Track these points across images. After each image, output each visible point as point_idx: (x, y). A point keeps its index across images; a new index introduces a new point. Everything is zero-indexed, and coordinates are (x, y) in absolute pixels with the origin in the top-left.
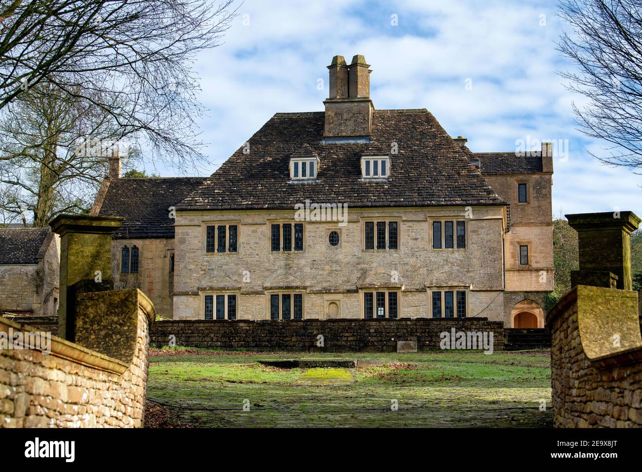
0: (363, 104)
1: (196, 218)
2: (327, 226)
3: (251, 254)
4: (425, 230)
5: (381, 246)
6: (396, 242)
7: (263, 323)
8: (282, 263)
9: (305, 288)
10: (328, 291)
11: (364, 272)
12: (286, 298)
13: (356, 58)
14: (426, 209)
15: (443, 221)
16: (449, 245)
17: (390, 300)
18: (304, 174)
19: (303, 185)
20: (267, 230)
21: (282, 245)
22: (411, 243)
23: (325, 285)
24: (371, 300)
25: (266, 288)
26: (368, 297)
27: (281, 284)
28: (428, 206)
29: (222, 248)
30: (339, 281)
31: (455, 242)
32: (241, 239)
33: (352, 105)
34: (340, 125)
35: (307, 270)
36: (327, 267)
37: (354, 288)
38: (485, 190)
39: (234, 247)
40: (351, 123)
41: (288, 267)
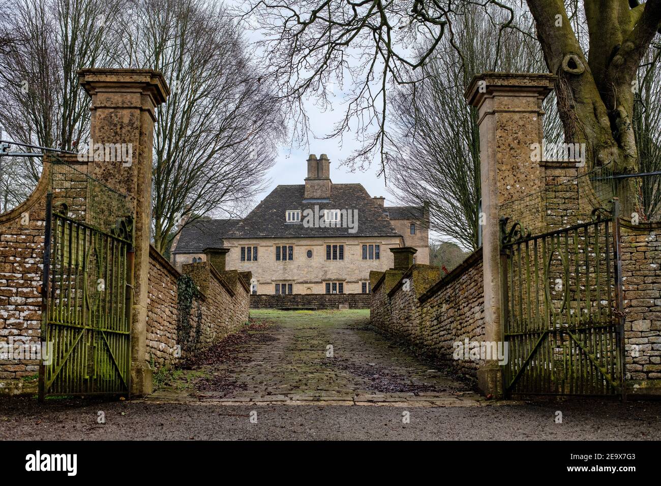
0: (326, 181)
1: (236, 243)
2: (306, 247)
3: (265, 262)
4: (358, 250)
5: (335, 258)
6: (343, 256)
7: (273, 297)
8: (282, 267)
9: (294, 281)
10: (306, 283)
11: (326, 272)
12: (284, 286)
13: (322, 155)
14: (359, 239)
15: (368, 245)
16: (371, 258)
17: (339, 287)
18: (294, 219)
19: (293, 225)
20: (274, 249)
21: (281, 258)
22: (351, 256)
23: (305, 279)
24: (329, 287)
25: (273, 281)
26: (328, 285)
27: (281, 279)
28: (360, 237)
29: (249, 259)
30: (312, 277)
31: (374, 256)
32: (260, 254)
33: (320, 181)
34: (313, 192)
35: (295, 271)
36: (306, 269)
37: (320, 280)
38: (390, 228)
39: (256, 259)
40: (319, 191)
41: (285, 269)
